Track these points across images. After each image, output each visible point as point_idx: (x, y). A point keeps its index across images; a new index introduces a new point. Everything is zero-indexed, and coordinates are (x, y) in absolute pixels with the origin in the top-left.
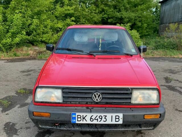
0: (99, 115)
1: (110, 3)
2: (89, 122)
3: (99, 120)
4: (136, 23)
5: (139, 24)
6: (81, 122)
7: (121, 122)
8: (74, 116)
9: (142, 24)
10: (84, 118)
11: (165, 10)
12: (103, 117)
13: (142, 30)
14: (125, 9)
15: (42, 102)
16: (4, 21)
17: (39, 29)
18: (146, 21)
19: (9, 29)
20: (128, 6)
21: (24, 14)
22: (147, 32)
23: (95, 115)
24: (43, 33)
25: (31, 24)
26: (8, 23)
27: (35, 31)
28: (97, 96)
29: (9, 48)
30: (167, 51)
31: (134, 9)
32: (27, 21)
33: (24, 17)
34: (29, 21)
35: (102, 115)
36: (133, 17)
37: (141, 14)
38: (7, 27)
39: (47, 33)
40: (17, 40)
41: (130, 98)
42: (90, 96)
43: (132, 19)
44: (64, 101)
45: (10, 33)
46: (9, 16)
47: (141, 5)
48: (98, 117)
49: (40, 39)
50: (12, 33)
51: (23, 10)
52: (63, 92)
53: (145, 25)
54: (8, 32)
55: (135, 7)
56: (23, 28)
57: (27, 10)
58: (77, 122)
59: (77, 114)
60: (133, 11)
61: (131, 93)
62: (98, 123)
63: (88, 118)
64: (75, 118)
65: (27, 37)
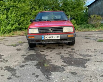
0: (52, 36)
1: (60, 8)
2: (48, 39)
3: (52, 38)
4: (75, 17)
5: (77, 18)
6: (46, 39)
7: (59, 38)
8: (43, 37)
9: (78, 18)
10: (46, 37)
11: (90, 10)
12: (53, 37)
13: (78, 21)
14: (68, 11)
15: (31, 34)
16: (7, 18)
17: (24, 22)
18: (80, 16)
19: (9, 22)
20: (70, 9)
21: (17, 14)
22: (81, 22)
23: (50, 36)
24: (26, 24)
25: (20, 19)
26: (9, 19)
27: (22, 23)
28: (51, 30)
29: (10, 32)
30: (90, 28)
31: (73, 10)
32: (18, 18)
33: (17, 16)
34: (19, 18)
35: (53, 36)
36: (73, 14)
37: (77, 12)
38: (9, 21)
39: (28, 24)
40: (14, 27)
41: (63, 30)
42: (48, 30)
43: (72, 15)
44: (39, 33)
45: (10, 24)
46: (9, 16)
47: (77, 8)
48: (51, 37)
49: (25, 27)
50: (11, 24)
51: (16, 13)
52: (39, 29)
53: (80, 18)
54: (9, 23)
55: (74, 9)
56: (16, 22)
57: (18, 12)
58: (44, 39)
59: (44, 36)
60: (73, 11)
61: (63, 28)
62: (52, 39)
63: (48, 37)
64: (43, 38)
65: (18, 26)
